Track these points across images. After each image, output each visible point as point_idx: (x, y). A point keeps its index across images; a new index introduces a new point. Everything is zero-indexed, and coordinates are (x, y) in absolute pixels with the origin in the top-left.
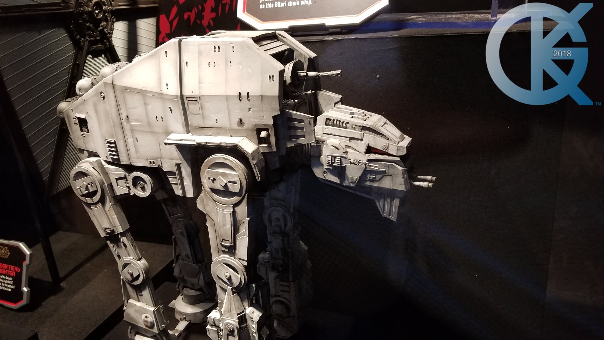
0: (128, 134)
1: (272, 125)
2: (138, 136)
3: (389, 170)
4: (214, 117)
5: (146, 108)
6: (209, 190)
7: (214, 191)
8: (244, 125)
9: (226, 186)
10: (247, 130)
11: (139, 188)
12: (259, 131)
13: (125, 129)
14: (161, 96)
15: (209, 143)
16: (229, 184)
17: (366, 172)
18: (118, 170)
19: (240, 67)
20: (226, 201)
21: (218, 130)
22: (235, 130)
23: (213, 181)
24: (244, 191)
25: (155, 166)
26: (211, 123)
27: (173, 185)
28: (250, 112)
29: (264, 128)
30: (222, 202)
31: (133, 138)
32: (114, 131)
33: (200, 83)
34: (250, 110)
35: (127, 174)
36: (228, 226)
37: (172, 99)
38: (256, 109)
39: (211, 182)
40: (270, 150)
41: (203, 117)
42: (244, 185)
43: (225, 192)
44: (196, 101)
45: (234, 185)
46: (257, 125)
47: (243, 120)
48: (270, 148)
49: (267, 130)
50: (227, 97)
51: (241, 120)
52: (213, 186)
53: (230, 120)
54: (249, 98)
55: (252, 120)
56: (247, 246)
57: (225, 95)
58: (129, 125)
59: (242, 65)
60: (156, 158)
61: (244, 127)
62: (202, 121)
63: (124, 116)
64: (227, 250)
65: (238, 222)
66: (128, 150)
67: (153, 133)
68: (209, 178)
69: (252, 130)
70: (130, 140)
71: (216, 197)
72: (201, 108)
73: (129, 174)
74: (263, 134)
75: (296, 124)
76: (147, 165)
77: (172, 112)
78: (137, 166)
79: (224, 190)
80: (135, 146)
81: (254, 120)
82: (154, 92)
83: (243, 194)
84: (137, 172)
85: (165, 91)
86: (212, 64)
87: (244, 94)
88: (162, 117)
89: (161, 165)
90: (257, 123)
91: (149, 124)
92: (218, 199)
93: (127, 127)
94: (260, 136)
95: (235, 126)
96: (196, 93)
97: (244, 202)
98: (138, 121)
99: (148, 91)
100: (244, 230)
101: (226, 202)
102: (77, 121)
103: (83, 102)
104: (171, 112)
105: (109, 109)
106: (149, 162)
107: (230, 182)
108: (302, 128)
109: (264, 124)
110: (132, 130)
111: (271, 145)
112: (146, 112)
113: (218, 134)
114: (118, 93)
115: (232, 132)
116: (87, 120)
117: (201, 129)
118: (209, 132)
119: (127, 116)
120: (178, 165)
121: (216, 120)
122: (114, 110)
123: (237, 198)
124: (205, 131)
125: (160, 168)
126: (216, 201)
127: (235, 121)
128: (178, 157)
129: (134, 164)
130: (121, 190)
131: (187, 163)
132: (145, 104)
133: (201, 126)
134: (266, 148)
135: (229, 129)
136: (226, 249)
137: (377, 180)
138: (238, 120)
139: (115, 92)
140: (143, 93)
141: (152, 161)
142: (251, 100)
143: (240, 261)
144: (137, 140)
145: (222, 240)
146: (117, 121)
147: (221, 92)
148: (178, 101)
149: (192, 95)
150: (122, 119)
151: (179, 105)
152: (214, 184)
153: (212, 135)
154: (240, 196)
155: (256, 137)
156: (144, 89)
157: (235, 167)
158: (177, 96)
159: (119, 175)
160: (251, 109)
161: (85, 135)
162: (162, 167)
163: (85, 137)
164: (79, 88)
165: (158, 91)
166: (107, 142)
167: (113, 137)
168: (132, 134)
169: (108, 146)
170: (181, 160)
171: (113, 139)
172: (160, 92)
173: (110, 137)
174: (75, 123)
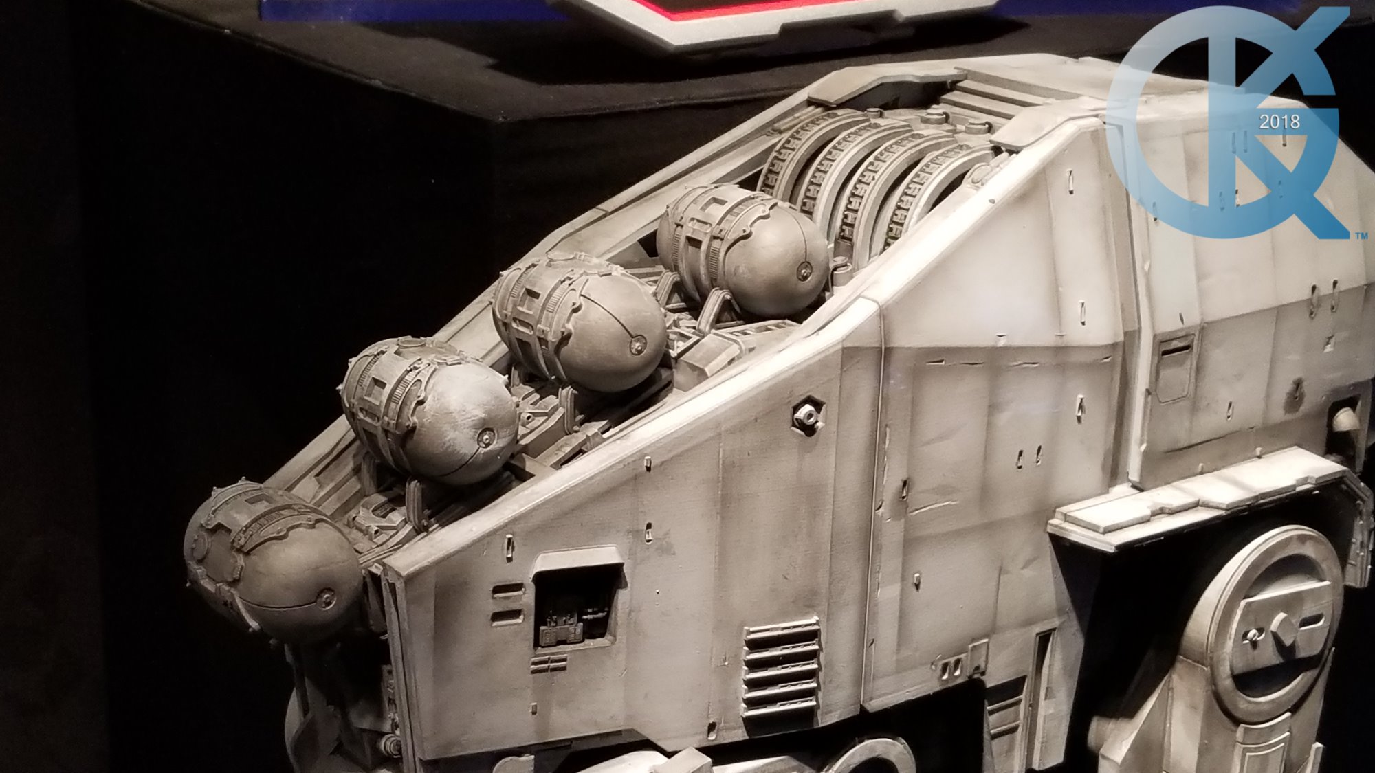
0: (889, 563)
1: (1372, 380)
2: (922, 564)
4: (1226, 395)
5: (989, 426)
6: (1230, 684)
8: (1303, 401)
9: (1291, 647)
10: (1305, 417)
13: (879, 546)
15: (1263, 495)
16: (1300, 636)
21: (1227, 445)
23: (1253, 642)
24: (1331, 644)
25: (960, 681)
27: (992, 744)
28: (1328, 348)
29: (1349, 395)
31: (902, 580)
32: (823, 577)
33: (1200, 279)
34: (1328, 344)
37: (1093, 361)
38: (1344, 334)
39: (1249, 646)
41: (1195, 407)
43: (1282, 667)
44: (1187, 348)
45: (1313, 630)
46: (1334, 389)
47: (1306, 386)
49: (1353, 403)
50: (1280, 312)
51: (1299, 387)
53: (1268, 396)
54: (1333, 303)
55: (1327, 377)
57: (1274, 305)
58: (902, 524)
60: (974, 640)
61: (1302, 408)
63: (889, 483)
67: (990, 528)
69: (1319, 414)
70: (888, 594)
72: (1197, 371)
74: (1343, 420)
77: (1083, 418)
78: (885, 709)
79: (1282, 661)
80: (903, 618)
82: (1038, 347)
83: (1327, 653)
84: (869, 741)
85: (1071, 333)
88: (1040, 448)
89: (982, 668)
90: (1337, 385)
91: (986, 493)
93: (891, 532)
94: (1335, 430)
95: (1280, 413)
96: (1192, 320)
97: (1321, 684)
98: (943, 491)
102: (527, 598)
104: (1080, 419)
105: (831, 473)
106: (940, 668)
107: (1302, 624)
109: (1352, 382)
110: (910, 544)
111: (1354, 455)
112: (987, 442)
114: (894, 385)
116: (627, 572)
117: (1173, 456)
118: (1198, 460)
119: (905, 483)
120: (1044, 643)
121: (1232, 404)
123: (1306, 678)
124: (1185, 462)
125: (978, 679)
126: (1243, 717)
128: (1054, 606)
129: (874, 705)
131: (1080, 618)
132: (993, 408)
133: (1178, 446)
135: (1256, 433)
138: (1291, 387)
139: (882, 384)
140: (995, 362)
141: (953, 661)
142: (1338, 307)
144: (917, 586)
146: (851, 517)
148: (1111, 365)
150: (874, 504)
151: (1111, 381)
153: (1205, 470)
154: (1316, 666)
156: (1000, 343)
157: (1322, 562)
158: (1112, 346)
160: (1333, 340)
161: (565, 660)
162: (983, 674)
163: (564, 669)
164: (484, 421)
165: (1047, 338)
166: (755, 645)
167: (808, 606)
168: (904, 563)
169: (754, 665)
170: (1060, 612)
171: (805, 614)
172: (1060, 343)
173: (785, 616)
174: (497, 616)
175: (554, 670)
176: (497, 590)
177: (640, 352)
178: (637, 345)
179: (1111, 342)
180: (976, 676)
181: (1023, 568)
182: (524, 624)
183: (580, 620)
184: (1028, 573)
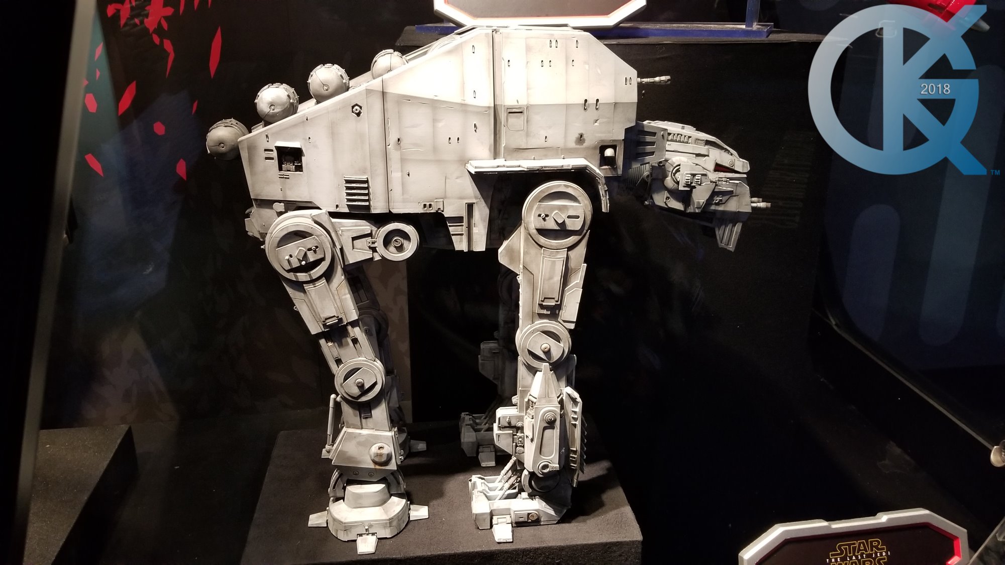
0: (395, 165)
1: (623, 140)
2: (410, 168)
3: (736, 189)
4: (543, 133)
5: (434, 127)
6: (535, 231)
7: (542, 232)
8: (584, 142)
9: (563, 224)
10: (587, 148)
11: (392, 249)
12: (603, 148)
13: (390, 159)
14: (463, 108)
15: (545, 167)
16: (568, 221)
17: (714, 194)
18: (359, 224)
19: (587, 67)
20: (557, 244)
21: (547, 151)
22: (571, 149)
23: (544, 219)
24: (586, 228)
25: (432, 211)
26: (537, 141)
27: (453, 237)
28: (596, 124)
29: (611, 144)
30: (551, 246)
31: (402, 171)
32: (368, 164)
33: (528, 89)
34: (596, 122)
35: (374, 229)
36: (557, 278)
37: (480, 111)
38: (605, 120)
39: (542, 220)
40: (614, 173)
41: (528, 135)
42: (588, 219)
43: (562, 232)
44: (521, 112)
45: (575, 221)
46: (602, 141)
47: (585, 136)
48: (614, 170)
49: (614, 147)
50: (568, 107)
51: (581, 136)
52: (543, 225)
53: (565, 137)
54: (597, 107)
55: (597, 135)
56: (579, 302)
57: (565, 103)
58: (399, 153)
59: (588, 64)
60: (436, 199)
61: (584, 144)
62: (524, 140)
63: (392, 138)
64: (549, 313)
65: (570, 271)
66: (388, 191)
67: (439, 162)
68: (539, 215)
69: (595, 148)
70: (396, 176)
71: (542, 240)
72: (527, 122)
73: (378, 228)
74: (609, 152)
75: (647, 139)
76: (419, 210)
77: (477, 130)
78: (400, 214)
79: (559, 229)
80: (403, 184)
81: (599, 135)
82: (453, 103)
83: (585, 231)
84: (396, 224)
85: (470, 101)
86: (546, 63)
87: (591, 101)
88: (458, 139)
89: (442, 209)
90: (603, 139)
91: (435, 149)
92: (546, 242)
93: (394, 155)
94: (605, 155)
95: (572, 144)
96: (523, 102)
97: (584, 242)
98: (416, 145)
99: (443, 101)
100: (578, 281)
101: (558, 246)
102: (275, 154)
103: (303, 122)
104: (475, 131)
105: (367, 130)
106: (423, 205)
107: (569, 217)
108: (652, 143)
109: (611, 139)
110: (403, 160)
111: (617, 167)
112: (433, 131)
113: (546, 157)
114: (389, 105)
115: (567, 152)
116: (304, 151)
117: (519, 151)
118: (531, 154)
119: (399, 140)
120: (470, 207)
121: (546, 137)
122: (377, 131)
123: (574, 239)
124: (525, 154)
125: (440, 213)
126: (544, 246)
127: (574, 136)
128: (473, 195)
129: (394, 211)
130: (357, 254)
131: (486, 202)
132: (435, 121)
133: (521, 148)
134: (608, 170)
135: (561, 150)
136: (547, 310)
137: (723, 202)
138: (577, 135)
139: (385, 103)
140: (434, 105)
141: (428, 204)
142: (600, 109)
143: (565, 324)
144: (409, 175)
145: (545, 298)
146: (378, 147)
147: (559, 98)
148: (489, 114)
149: (516, 104)
150: (387, 144)
151: (489, 120)
152: (545, 223)
153: (536, 158)
154: (580, 235)
155: (598, 156)
156: (436, 98)
157: (579, 197)
158: (489, 107)
159: (360, 231)
160: (598, 121)
161: (288, 176)
162: (443, 211)
163: (288, 178)
164: (271, 103)
165: (459, 100)
166: (348, 182)
167: (364, 173)
168: (402, 166)
169: (348, 188)
170: (476, 198)
171: (363, 175)
172: (463, 102)
173: (356, 174)
174: (267, 158)
175: (285, 178)
176: (266, 150)
177: (327, 90)
178: (325, 88)
179: (488, 106)
180: (439, 211)
181: (457, 179)
182: (275, 162)
183: (294, 165)
184: (458, 181)
